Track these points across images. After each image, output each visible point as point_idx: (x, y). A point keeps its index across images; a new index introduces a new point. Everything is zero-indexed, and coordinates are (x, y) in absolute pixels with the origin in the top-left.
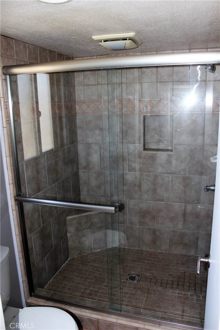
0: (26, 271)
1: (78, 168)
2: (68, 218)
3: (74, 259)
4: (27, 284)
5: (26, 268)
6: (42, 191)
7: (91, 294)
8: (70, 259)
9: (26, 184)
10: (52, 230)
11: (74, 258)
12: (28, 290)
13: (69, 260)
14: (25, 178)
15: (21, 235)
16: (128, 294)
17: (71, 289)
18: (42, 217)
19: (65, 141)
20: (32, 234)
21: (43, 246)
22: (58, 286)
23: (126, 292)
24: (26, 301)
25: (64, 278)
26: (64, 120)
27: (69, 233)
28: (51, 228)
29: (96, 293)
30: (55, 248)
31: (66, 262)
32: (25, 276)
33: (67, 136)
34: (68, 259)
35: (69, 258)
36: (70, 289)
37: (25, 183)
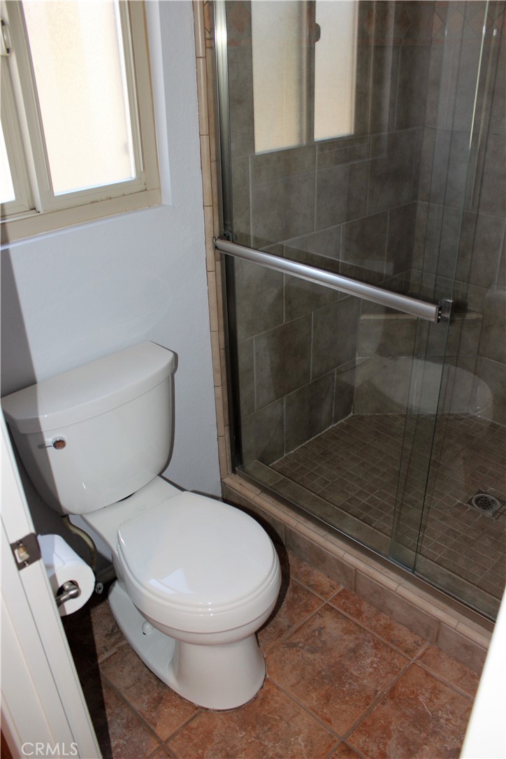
0: (227, 417)
1: (415, 197)
2: (364, 317)
3: (361, 418)
4: (228, 445)
5: (227, 411)
6: (296, 238)
7: (367, 508)
8: (352, 416)
9: (251, 213)
10: (312, 337)
11: (362, 416)
12: (229, 457)
13: (350, 418)
14: (248, 195)
15: (222, 333)
16: (456, 537)
17: (329, 482)
18: (289, 302)
19: (386, 117)
20: (253, 337)
21: (280, 372)
22: (302, 468)
23: (453, 531)
24: (221, 479)
25: (322, 454)
26: (389, 55)
27: (359, 355)
28: (310, 334)
29: (381, 508)
30: (316, 382)
31: (342, 421)
32: (225, 426)
33: (392, 104)
34: (348, 415)
35: (352, 414)
36: (327, 482)
37: (248, 208)
